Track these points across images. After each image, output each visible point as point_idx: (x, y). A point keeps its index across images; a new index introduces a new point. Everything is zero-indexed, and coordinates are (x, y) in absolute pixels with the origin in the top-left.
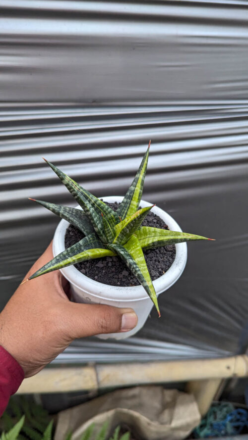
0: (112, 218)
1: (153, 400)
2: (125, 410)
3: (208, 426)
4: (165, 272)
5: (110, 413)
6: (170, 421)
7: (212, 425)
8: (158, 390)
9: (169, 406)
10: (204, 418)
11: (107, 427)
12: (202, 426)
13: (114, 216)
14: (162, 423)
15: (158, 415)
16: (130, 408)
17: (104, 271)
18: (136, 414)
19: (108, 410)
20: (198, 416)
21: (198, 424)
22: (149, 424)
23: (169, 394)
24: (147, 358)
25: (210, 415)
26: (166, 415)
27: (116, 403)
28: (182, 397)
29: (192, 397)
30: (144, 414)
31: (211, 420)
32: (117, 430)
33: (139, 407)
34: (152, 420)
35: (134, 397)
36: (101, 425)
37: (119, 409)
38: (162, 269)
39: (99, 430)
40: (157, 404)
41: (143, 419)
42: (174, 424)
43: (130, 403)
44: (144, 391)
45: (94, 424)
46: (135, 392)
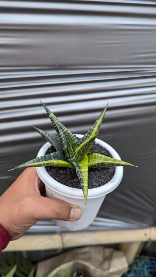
0: (75, 144)
1: (98, 256)
2: (80, 262)
3: (133, 272)
5: (70, 264)
6: (109, 269)
7: (135, 271)
8: (101, 249)
9: (108, 259)
10: (130, 266)
11: (68, 272)
12: (129, 272)
13: (77, 142)
14: (104, 270)
15: (101, 265)
16: (83, 260)
18: (87, 264)
19: (69, 261)
20: (126, 266)
21: (126, 271)
22: (95, 270)
23: (108, 251)
25: (134, 265)
26: (106, 265)
27: (74, 257)
28: (116, 253)
30: (92, 264)
31: (134, 267)
32: (75, 274)
33: (89, 259)
34: (97, 268)
35: (85, 253)
36: (65, 271)
37: (76, 261)
39: (64, 274)
40: (100, 258)
41: (92, 267)
42: (112, 270)
43: (83, 257)
44: (92, 250)
45: (61, 270)
46: (87, 249)
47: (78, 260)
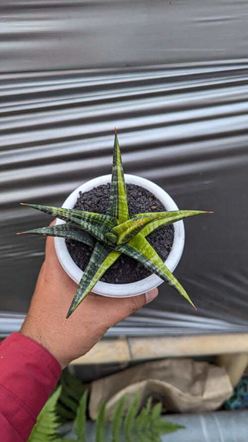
0: (109, 222)
1: (185, 373)
2: (157, 381)
3: (239, 398)
4: (171, 246)
5: (143, 384)
6: (202, 393)
7: (242, 397)
8: (189, 362)
9: (202, 378)
10: (236, 389)
11: (139, 397)
12: (233, 398)
13: (110, 219)
14: (194, 395)
15: (190, 386)
16: (162, 379)
17: (121, 271)
18: (168, 385)
19: (140, 381)
20: (230, 389)
21: (228, 397)
22: (180, 395)
23: (199, 367)
24: (179, 331)
25: (241, 387)
26: (197, 387)
27: (148, 374)
28: (213, 370)
29: (223, 370)
30: (175, 385)
31: (241, 392)
32: (150, 400)
33: (170, 378)
34: (184, 391)
35: (164, 368)
36: (133, 395)
37: (151, 380)
38: (168, 246)
39: (132, 400)
40: (188, 376)
41: (175, 390)
42: (206, 396)
43: (161, 374)
44: (175, 364)
45: (127, 394)
46: (166, 363)
47: (153, 379)
